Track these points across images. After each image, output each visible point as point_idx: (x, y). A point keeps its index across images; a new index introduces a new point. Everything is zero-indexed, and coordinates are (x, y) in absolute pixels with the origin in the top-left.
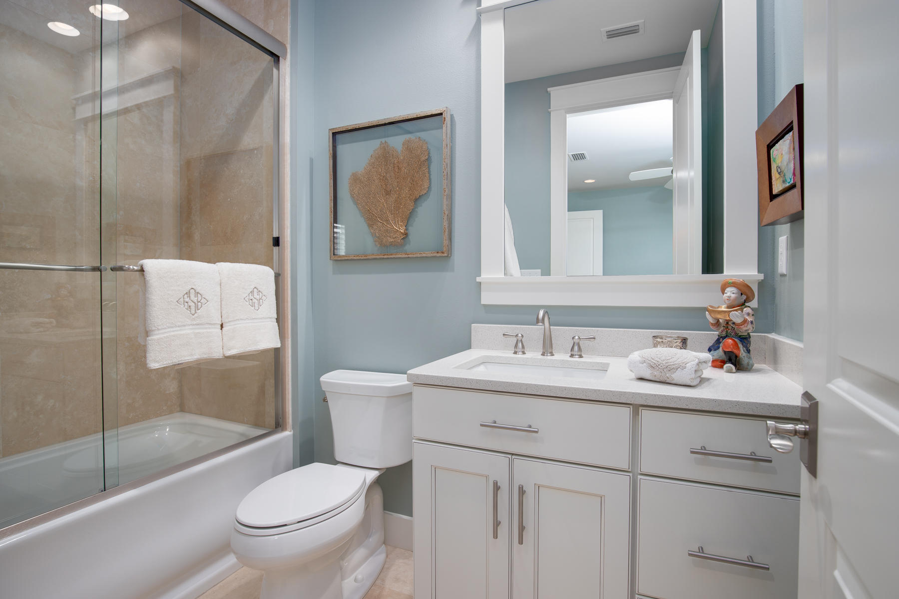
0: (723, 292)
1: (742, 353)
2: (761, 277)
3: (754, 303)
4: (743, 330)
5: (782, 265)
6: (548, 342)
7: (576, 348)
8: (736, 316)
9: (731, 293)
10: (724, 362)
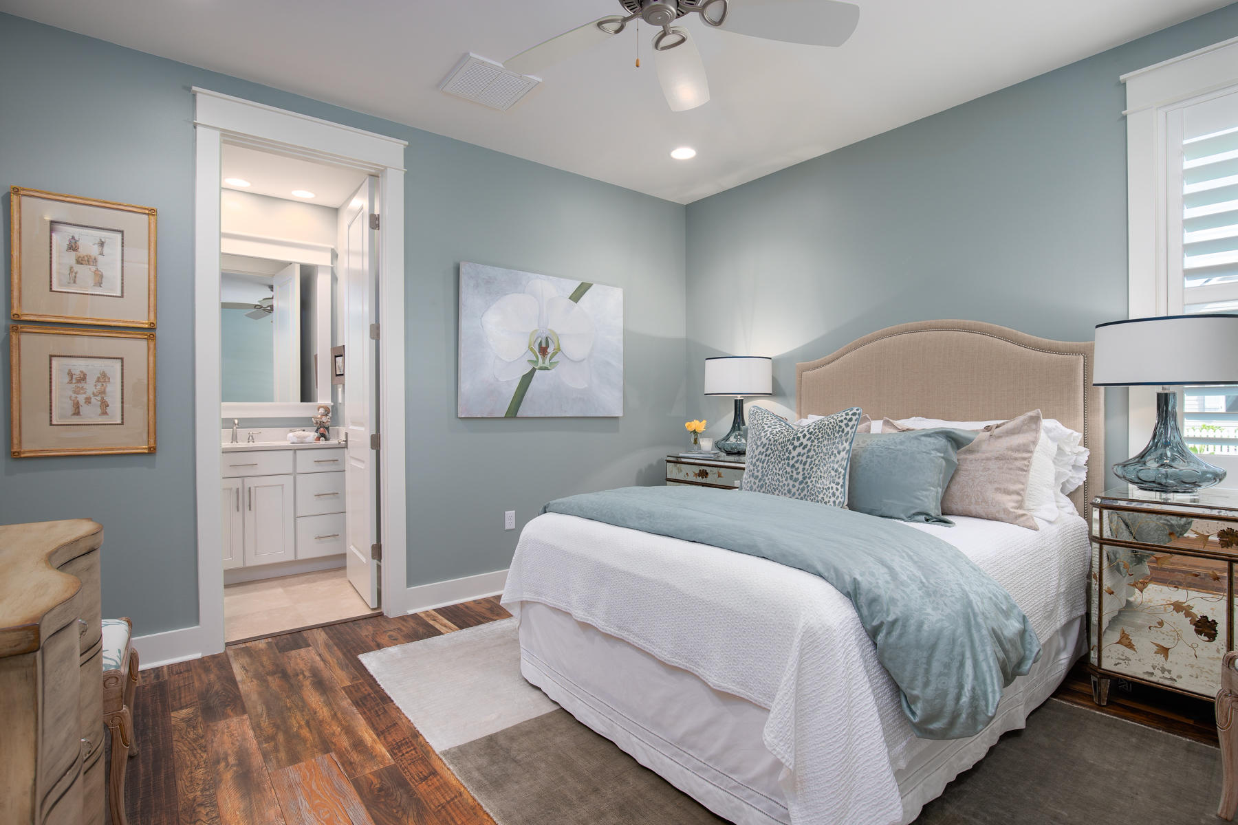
0: (318, 410)
1: (327, 434)
2: (332, 404)
3: (330, 415)
4: (326, 425)
5: (340, 400)
6: (235, 436)
7: (251, 438)
8: (324, 419)
9: (322, 410)
10: (320, 438)
